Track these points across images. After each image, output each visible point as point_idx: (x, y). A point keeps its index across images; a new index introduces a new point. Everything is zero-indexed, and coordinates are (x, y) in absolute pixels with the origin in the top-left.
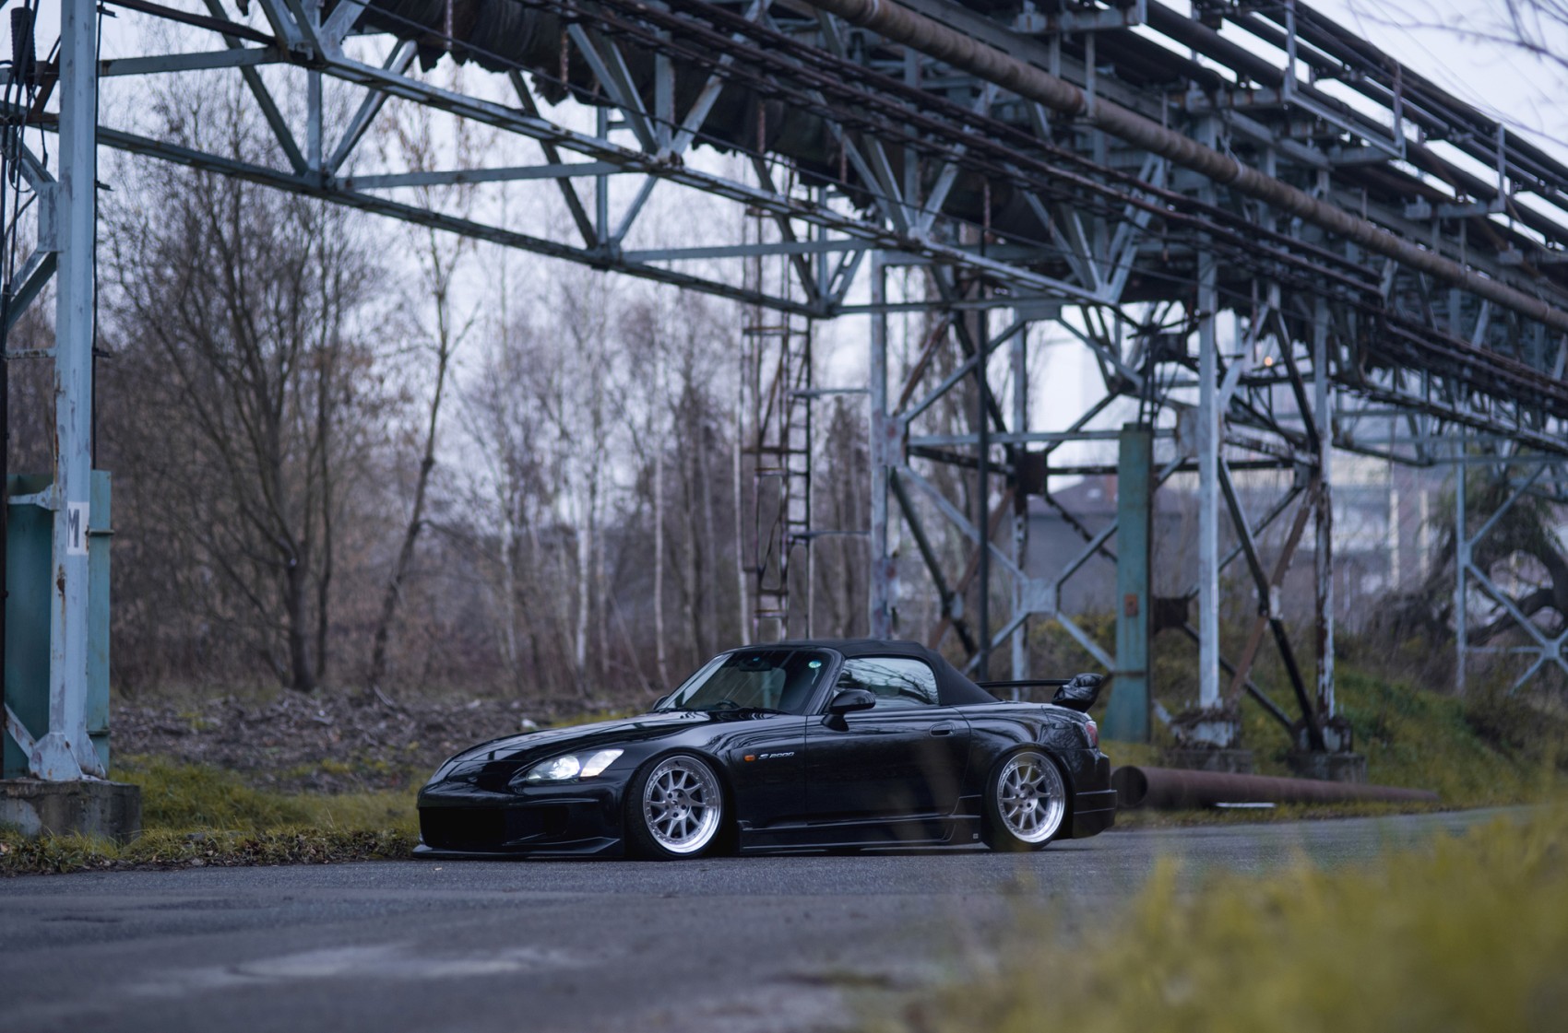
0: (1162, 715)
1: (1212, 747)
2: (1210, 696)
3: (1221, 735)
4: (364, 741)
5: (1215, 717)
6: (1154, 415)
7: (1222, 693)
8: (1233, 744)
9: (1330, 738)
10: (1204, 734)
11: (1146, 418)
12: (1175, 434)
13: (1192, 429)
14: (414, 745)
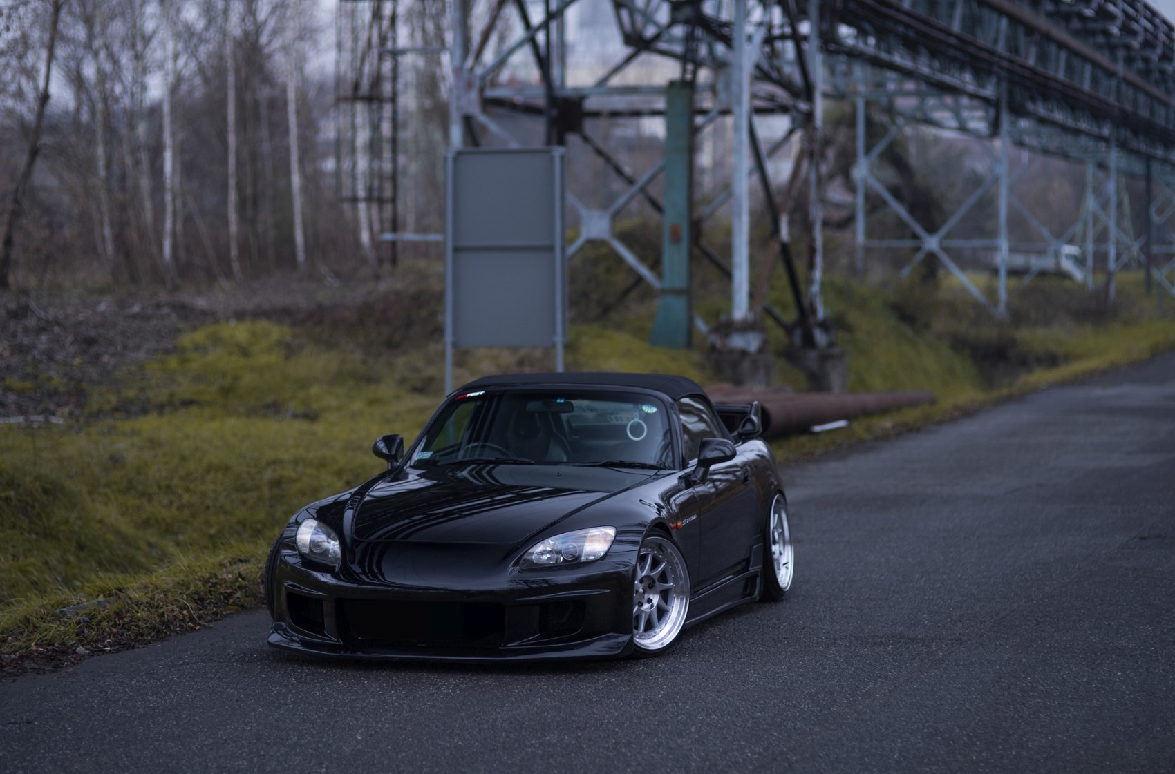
0: (701, 326)
1: (744, 353)
2: (741, 309)
3: (751, 342)
4: (34, 358)
5: (747, 327)
6: (695, 73)
7: (751, 307)
8: (761, 350)
9: (820, 337)
10: (738, 342)
11: (689, 76)
12: (713, 89)
13: (728, 86)
14: (77, 361)
